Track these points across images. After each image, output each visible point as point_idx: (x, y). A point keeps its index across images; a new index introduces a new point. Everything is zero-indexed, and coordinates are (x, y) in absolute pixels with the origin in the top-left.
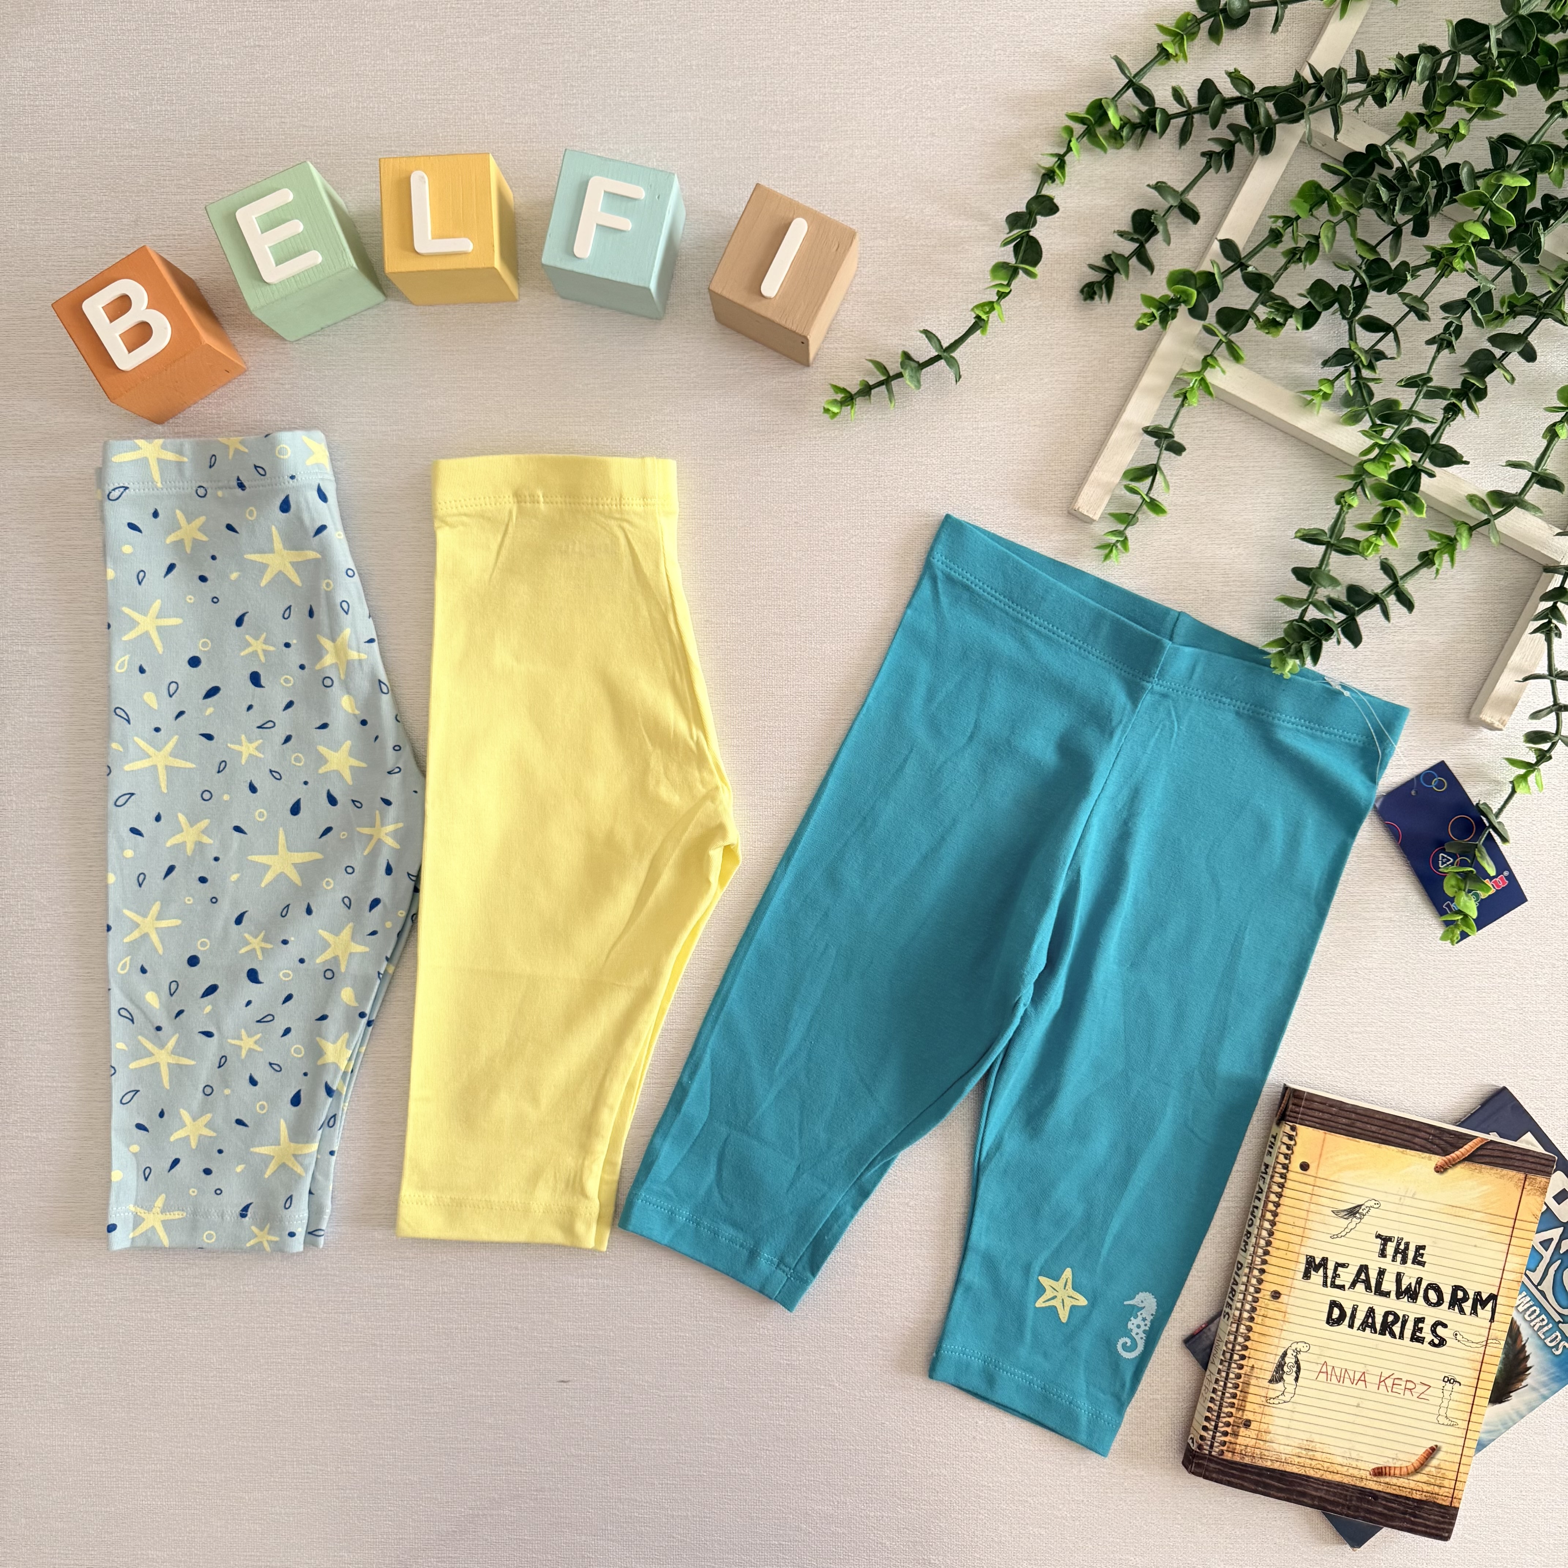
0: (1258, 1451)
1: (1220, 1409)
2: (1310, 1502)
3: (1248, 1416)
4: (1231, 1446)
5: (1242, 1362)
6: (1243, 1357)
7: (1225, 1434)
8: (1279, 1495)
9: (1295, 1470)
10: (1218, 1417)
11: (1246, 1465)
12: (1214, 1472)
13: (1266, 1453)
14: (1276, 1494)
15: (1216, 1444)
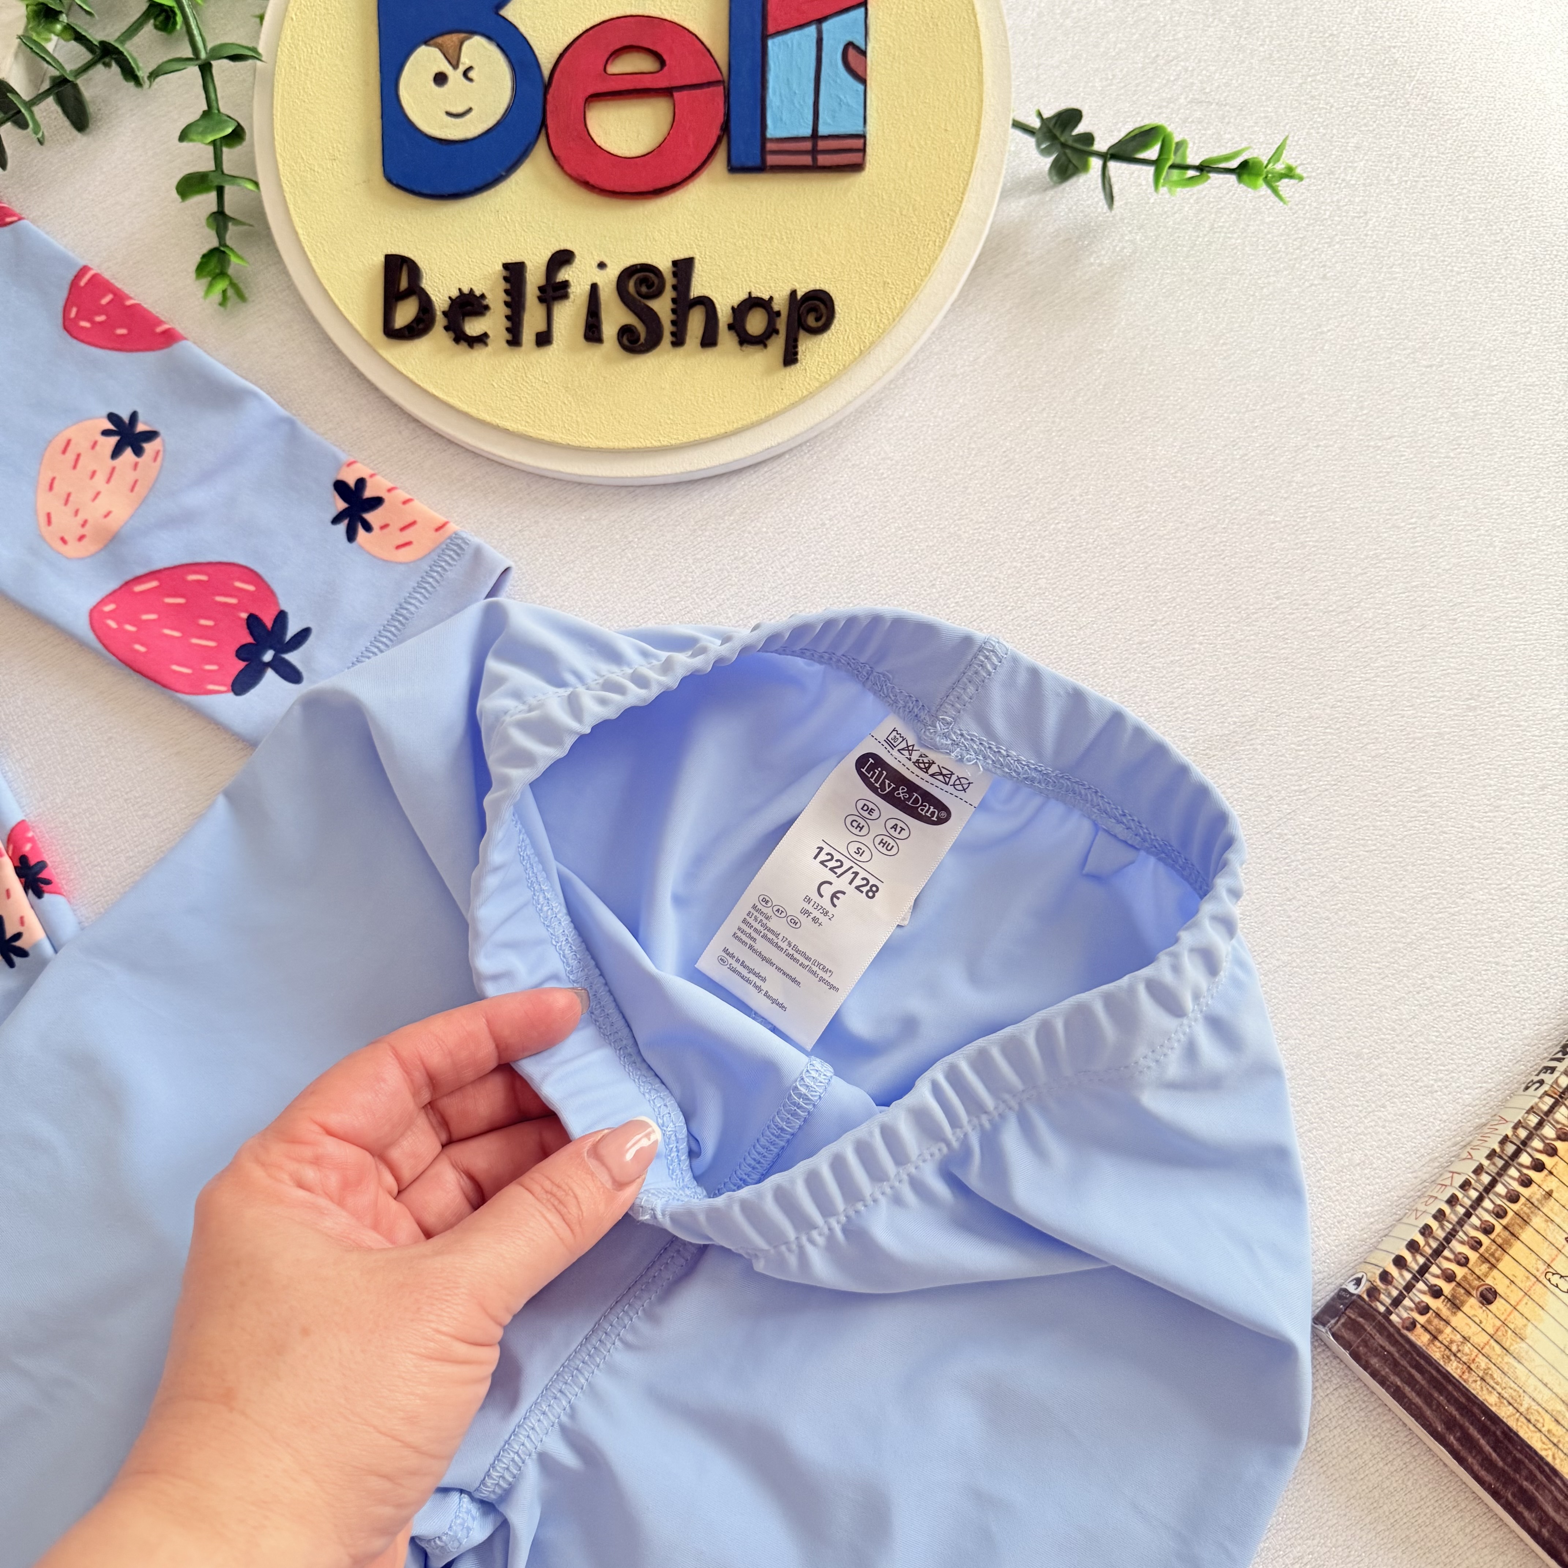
0: (1483, 1362)
1: (1448, 1239)
2: (1535, 1525)
3: (1495, 1281)
4: (1436, 1321)
5: (1533, 1174)
6: (1539, 1166)
7: (1437, 1293)
8: (1483, 1473)
9: (1536, 1442)
10: (1437, 1253)
11: (1447, 1376)
12: (1376, 1355)
13: (1497, 1374)
14: (1476, 1467)
15: (1407, 1302)
